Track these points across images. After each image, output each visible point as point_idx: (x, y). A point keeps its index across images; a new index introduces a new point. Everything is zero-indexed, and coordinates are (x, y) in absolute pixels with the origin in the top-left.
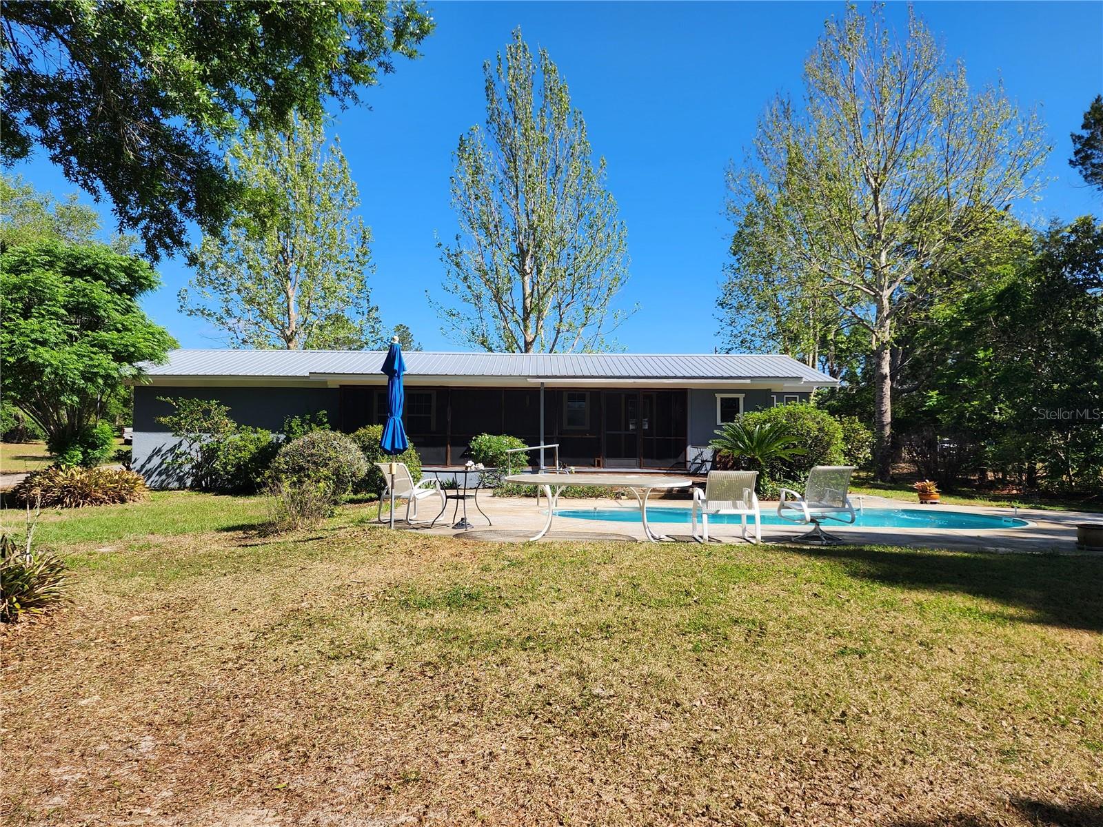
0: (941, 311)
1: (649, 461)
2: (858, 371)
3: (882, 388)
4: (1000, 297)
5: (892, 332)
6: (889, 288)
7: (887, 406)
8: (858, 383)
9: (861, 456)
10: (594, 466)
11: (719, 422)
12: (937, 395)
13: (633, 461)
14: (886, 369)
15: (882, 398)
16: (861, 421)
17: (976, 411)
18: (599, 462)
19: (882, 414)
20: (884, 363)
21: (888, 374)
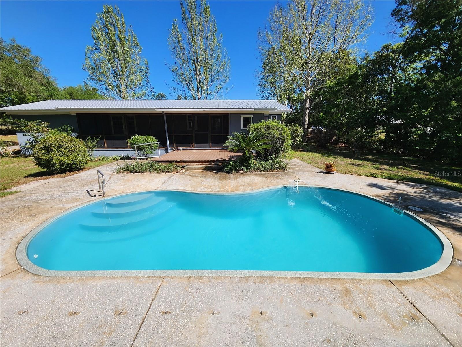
0: (330, 83)
1: (214, 144)
2: (298, 107)
3: (306, 112)
4: (351, 77)
5: (311, 92)
6: (310, 77)
7: (307, 118)
8: (298, 111)
9: (298, 140)
10: (191, 147)
11: (242, 128)
12: (323, 114)
13: (207, 145)
14: (307, 106)
15: (305, 115)
16: (299, 125)
17: (335, 120)
18: (192, 145)
19: (305, 121)
20: (307, 104)
21: (308, 108)
